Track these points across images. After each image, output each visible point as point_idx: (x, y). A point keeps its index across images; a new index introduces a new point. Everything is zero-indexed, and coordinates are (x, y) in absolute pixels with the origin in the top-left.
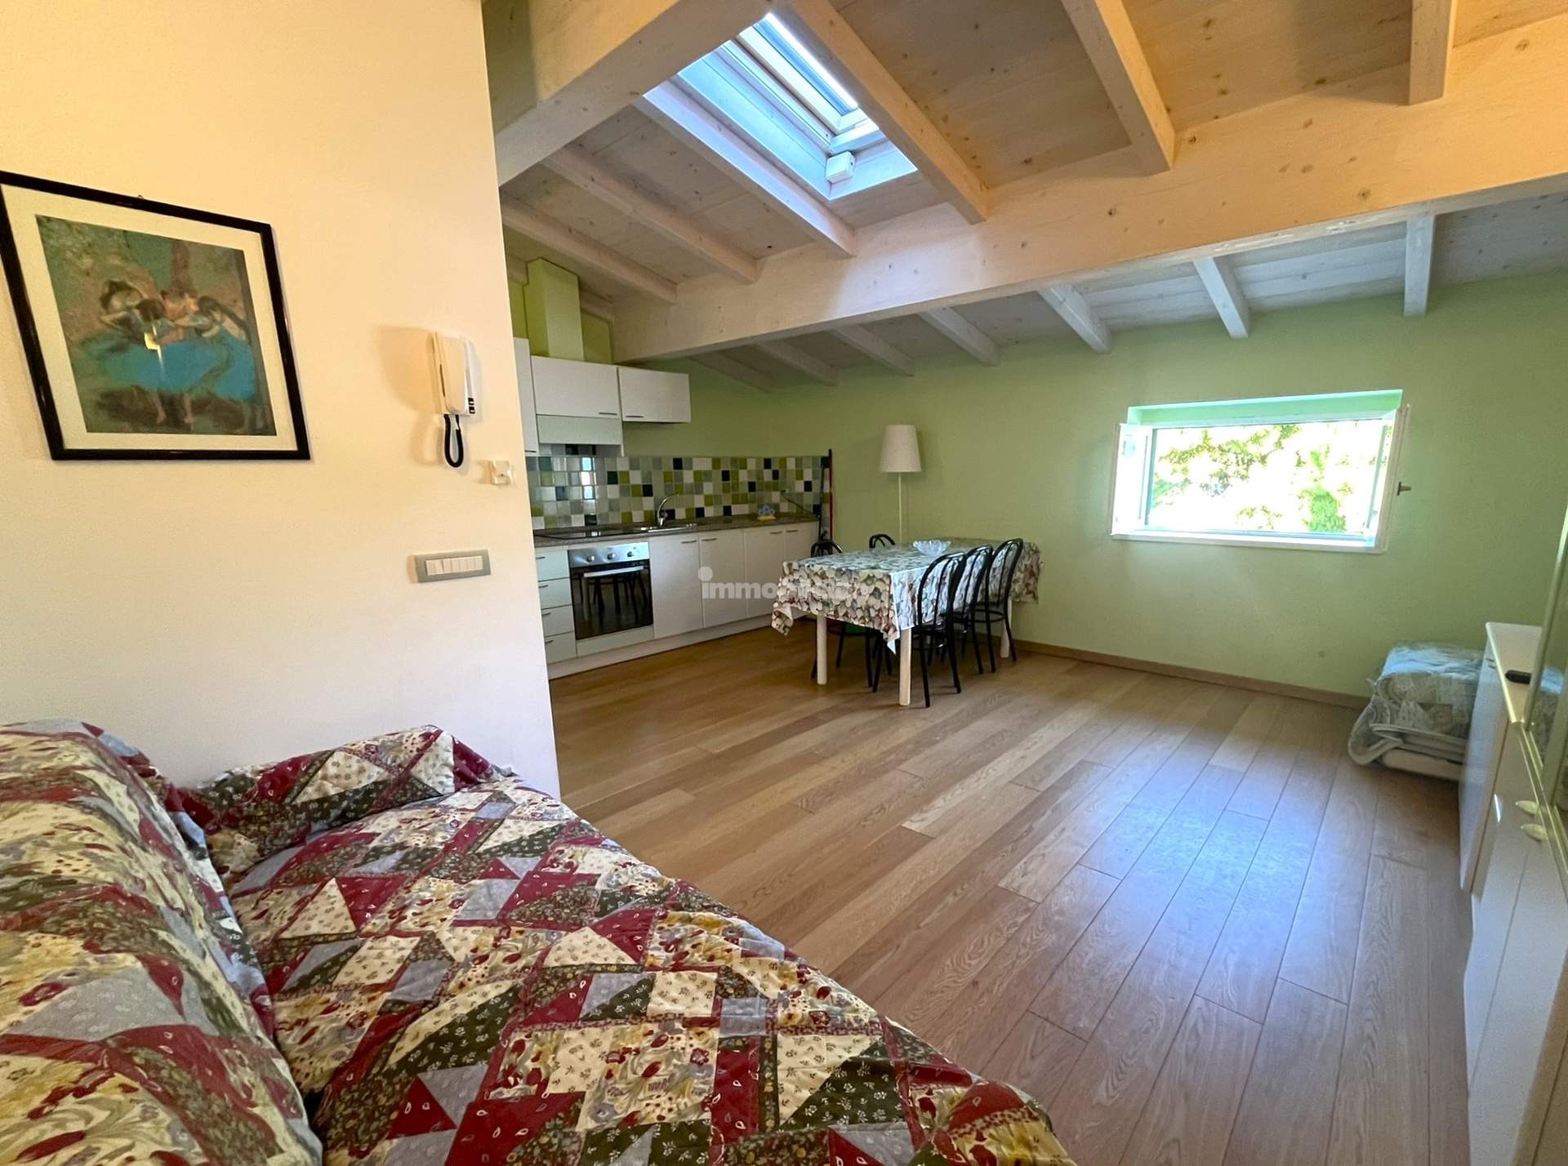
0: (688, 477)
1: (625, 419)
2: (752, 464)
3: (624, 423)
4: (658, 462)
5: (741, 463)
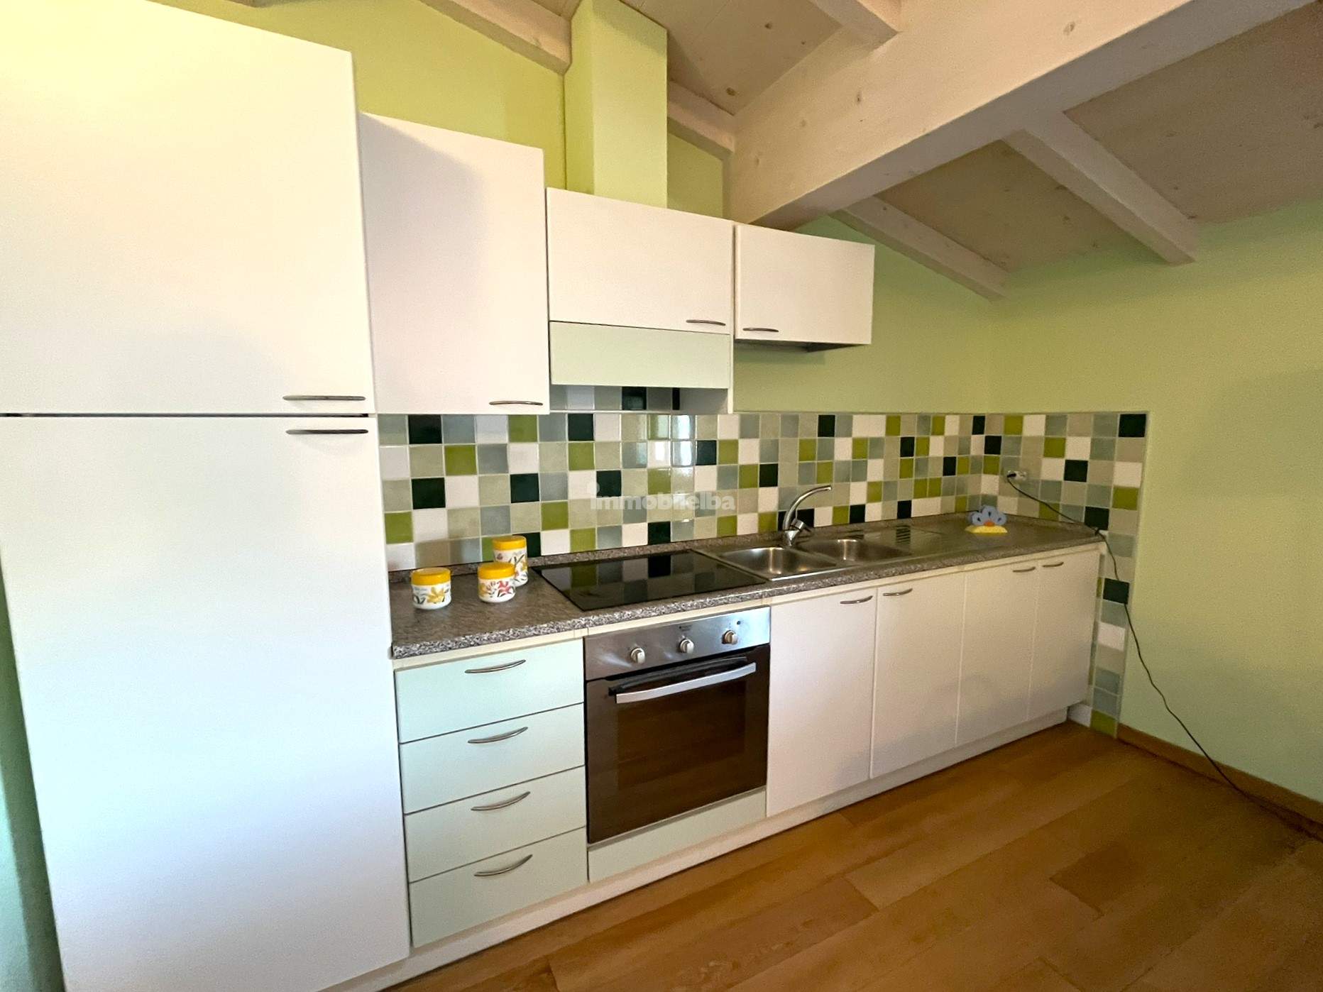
0: (842, 449)
1: (742, 335)
2: (952, 427)
3: (737, 342)
4: (791, 421)
5: (934, 424)
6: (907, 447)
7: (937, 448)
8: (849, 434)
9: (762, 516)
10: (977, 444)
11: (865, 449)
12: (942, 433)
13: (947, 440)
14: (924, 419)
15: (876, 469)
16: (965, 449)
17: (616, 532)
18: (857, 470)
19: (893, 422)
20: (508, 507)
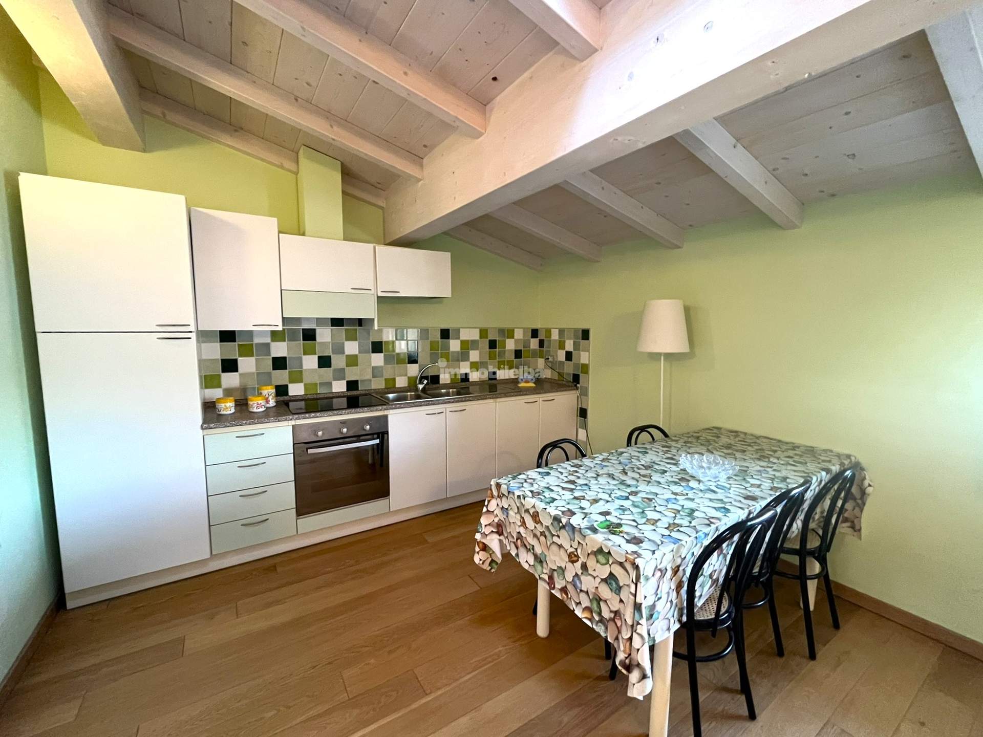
0: (454, 345)
1: (380, 294)
2: (519, 334)
3: (378, 297)
4: (425, 332)
5: (510, 333)
6: (493, 344)
7: (510, 345)
8: (458, 338)
9: (409, 378)
10: (534, 343)
11: (467, 346)
12: (513, 337)
13: (517, 341)
14: (502, 331)
15: (474, 356)
16: (527, 344)
17: (330, 384)
18: (463, 356)
19: (483, 333)
20: (270, 372)
